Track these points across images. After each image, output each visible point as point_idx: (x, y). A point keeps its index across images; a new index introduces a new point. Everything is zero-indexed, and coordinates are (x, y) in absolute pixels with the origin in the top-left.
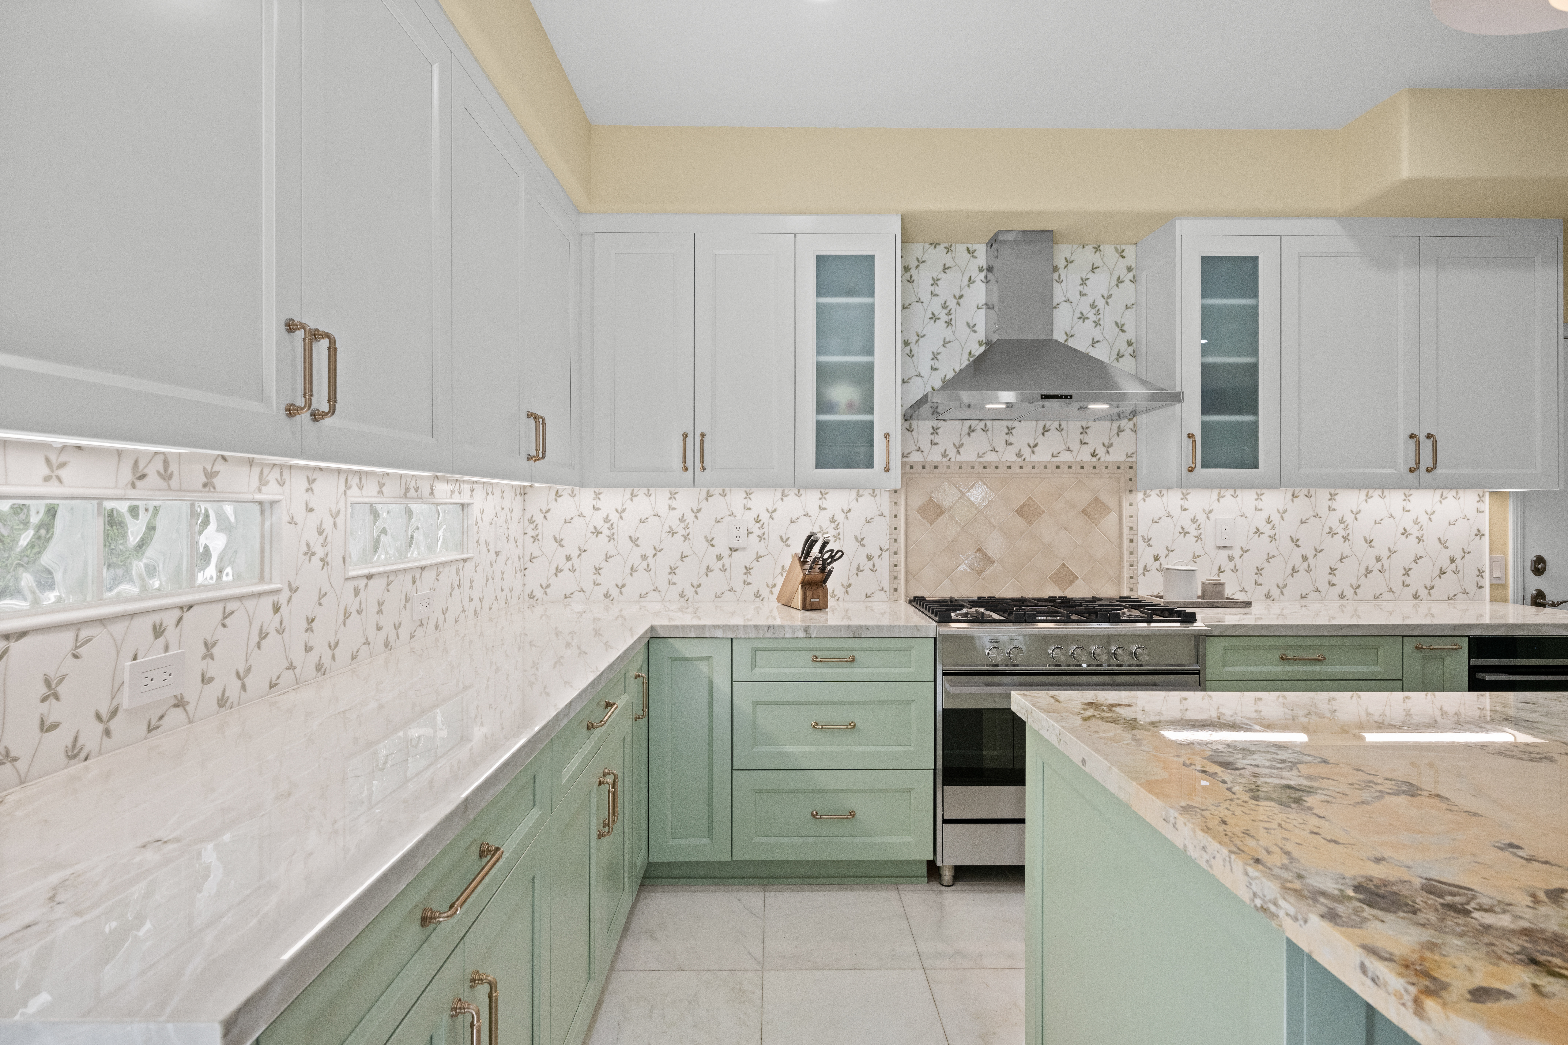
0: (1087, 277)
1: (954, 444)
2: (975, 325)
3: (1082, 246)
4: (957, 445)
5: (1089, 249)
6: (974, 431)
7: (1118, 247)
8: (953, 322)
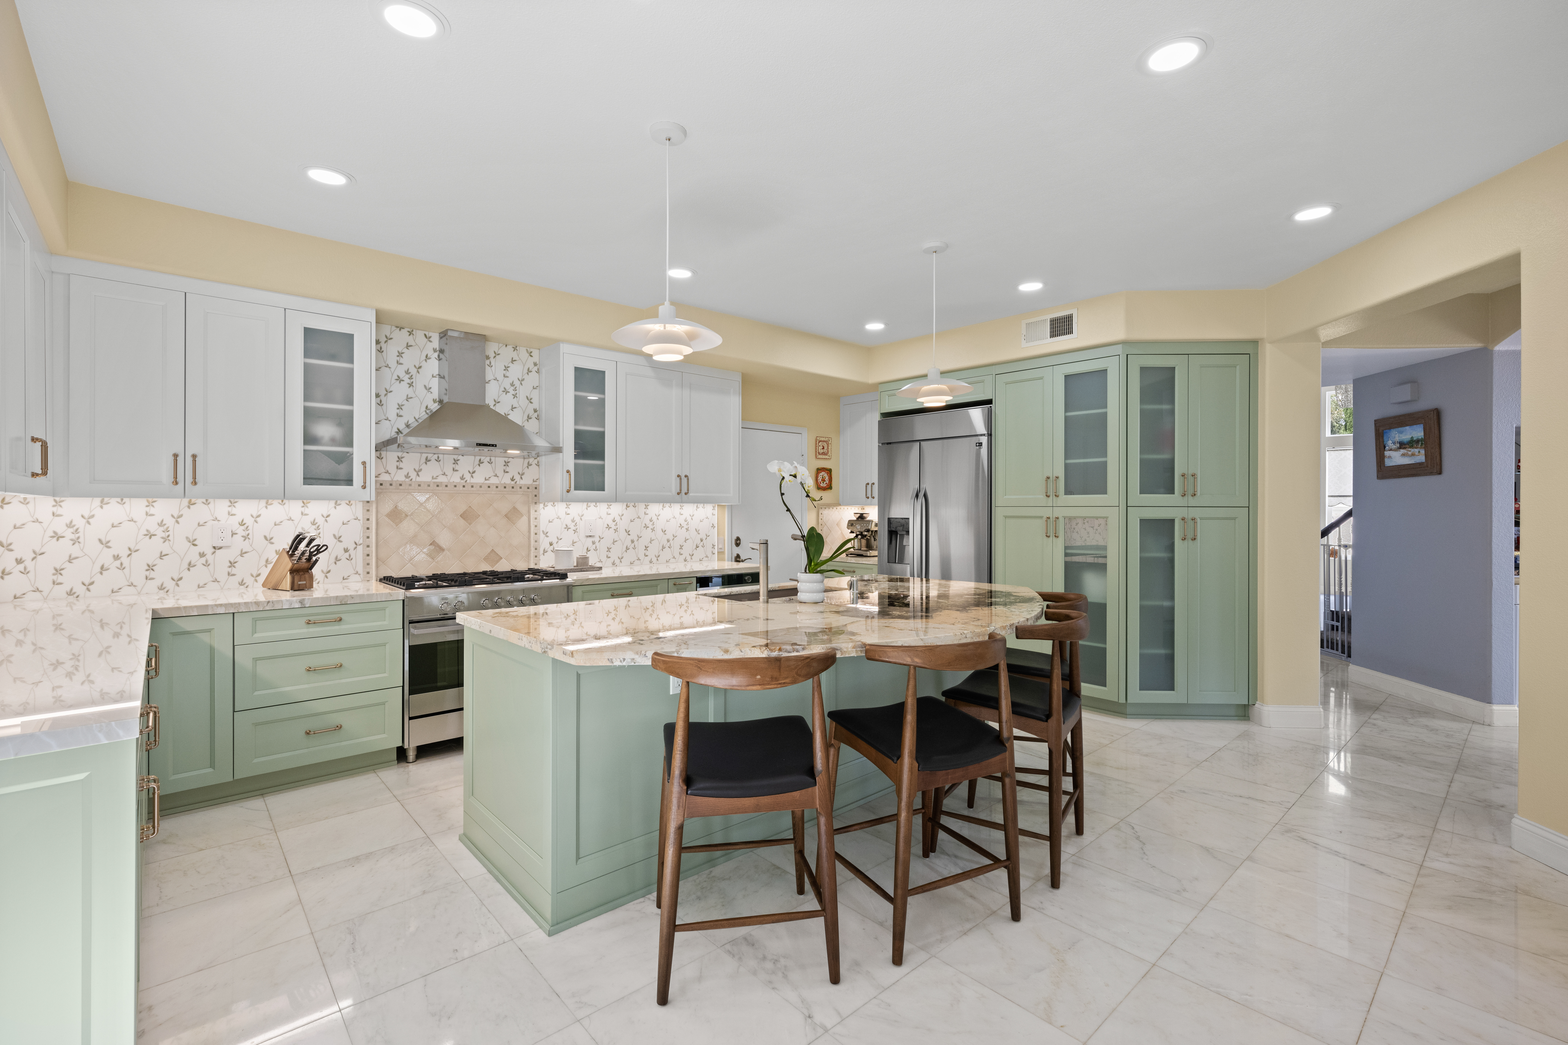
0: (508, 366)
1: (415, 469)
2: (431, 388)
3: (505, 345)
4: (417, 470)
5: (510, 348)
6: (429, 461)
7: (529, 349)
8: (414, 384)
